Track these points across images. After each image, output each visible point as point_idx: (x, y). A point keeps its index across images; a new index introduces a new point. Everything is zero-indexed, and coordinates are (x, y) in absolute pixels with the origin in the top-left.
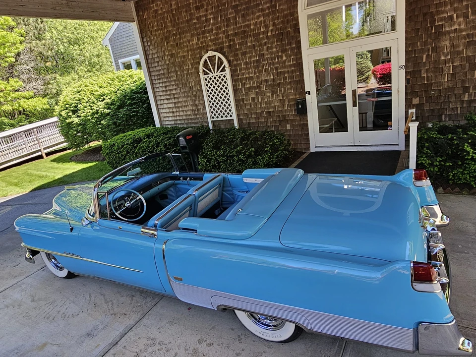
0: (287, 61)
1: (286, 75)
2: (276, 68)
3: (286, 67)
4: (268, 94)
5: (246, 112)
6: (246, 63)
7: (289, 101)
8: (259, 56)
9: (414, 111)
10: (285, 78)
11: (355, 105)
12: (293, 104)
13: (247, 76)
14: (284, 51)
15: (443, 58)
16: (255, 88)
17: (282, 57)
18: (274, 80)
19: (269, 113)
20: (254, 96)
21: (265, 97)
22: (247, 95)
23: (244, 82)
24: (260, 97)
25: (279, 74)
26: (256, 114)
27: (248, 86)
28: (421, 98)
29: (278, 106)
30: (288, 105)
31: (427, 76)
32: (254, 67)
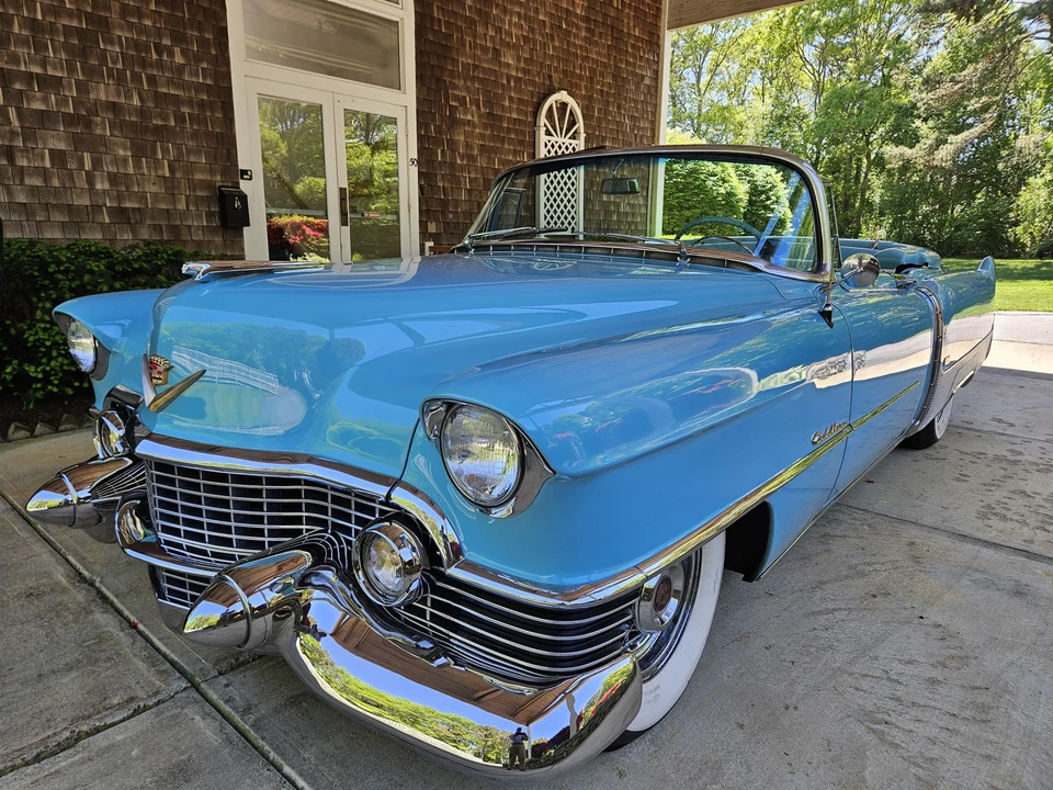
0: (187, 70)
1: (185, 110)
2: (152, 80)
3: (183, 85)
4: (121, 152)
5: (22, 198)
6: (32, 24)
7: (193, 185)
8: (90, 18)
9: (432, 244)
10: (180, 119)
11: (344, 223)
12: (202, 198)
13: (36, 70)
14: (179, 39)
15: (459, 162)
16: (70, 120)
17: (171, 54)
18: (142, 112)
19: (120, 214)
20: (62, 146)
21: (107, 158)
22: (28, 134)
23: (18, 86)
24: (86, 156)
25: (161, 99)
26: (70, 209)
27: (38, 106)
28: (438, 222)
29: (155, 196)
30: (187, 197)
31: (444, 187)
32: (67, 47)
